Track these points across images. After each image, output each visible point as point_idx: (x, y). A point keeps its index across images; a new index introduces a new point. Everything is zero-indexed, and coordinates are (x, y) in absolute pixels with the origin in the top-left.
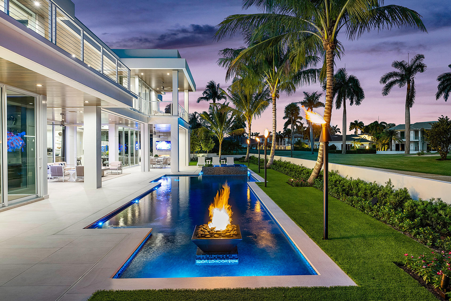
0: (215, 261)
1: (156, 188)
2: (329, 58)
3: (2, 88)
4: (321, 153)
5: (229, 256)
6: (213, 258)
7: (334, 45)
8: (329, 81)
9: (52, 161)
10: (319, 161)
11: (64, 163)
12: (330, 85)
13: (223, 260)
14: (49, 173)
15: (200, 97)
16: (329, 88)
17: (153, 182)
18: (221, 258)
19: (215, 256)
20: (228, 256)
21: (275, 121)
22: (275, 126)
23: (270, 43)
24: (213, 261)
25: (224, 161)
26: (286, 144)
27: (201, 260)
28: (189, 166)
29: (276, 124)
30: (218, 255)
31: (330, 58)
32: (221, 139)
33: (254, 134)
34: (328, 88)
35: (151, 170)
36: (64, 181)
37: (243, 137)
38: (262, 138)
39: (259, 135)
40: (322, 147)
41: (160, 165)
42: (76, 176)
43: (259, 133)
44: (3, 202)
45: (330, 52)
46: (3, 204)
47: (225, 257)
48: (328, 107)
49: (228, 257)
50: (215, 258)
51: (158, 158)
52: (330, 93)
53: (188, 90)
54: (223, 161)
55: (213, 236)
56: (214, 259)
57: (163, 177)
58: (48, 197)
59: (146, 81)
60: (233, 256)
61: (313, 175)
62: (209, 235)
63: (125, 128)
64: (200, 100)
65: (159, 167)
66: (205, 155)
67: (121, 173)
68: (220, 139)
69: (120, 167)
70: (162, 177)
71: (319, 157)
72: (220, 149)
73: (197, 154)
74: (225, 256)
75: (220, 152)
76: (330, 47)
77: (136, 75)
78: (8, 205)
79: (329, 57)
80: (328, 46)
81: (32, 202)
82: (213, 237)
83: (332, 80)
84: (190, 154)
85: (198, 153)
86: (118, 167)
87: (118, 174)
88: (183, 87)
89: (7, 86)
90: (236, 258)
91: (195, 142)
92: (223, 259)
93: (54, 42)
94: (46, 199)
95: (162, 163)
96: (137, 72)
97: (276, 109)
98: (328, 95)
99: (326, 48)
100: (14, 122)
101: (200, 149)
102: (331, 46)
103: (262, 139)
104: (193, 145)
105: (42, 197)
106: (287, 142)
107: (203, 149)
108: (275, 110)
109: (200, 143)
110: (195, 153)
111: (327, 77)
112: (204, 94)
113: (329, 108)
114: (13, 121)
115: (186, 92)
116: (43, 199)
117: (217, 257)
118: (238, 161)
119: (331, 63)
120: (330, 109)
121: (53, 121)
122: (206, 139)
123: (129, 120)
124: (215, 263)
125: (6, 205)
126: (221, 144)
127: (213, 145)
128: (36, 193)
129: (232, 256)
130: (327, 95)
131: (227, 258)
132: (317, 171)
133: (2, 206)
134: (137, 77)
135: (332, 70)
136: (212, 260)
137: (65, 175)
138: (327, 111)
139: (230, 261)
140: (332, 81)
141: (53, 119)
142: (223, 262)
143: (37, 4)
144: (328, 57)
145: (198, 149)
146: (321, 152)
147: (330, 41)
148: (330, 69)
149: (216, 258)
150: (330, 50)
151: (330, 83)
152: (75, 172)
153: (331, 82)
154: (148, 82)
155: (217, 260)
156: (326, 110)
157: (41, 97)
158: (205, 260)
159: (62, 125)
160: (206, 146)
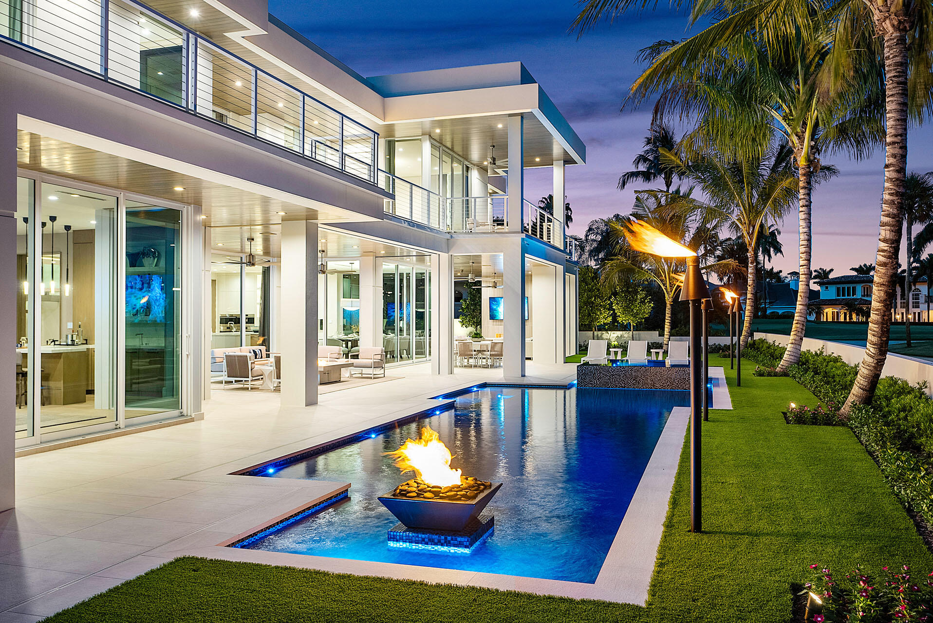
0: (423, 547)
1: (438, 412)
2: (891, 56)
3: (118, 198)
4: (874, 331)
5: (452, 540)
6: (420, 539)
7: (905, 20)
8: (893, 123)
9: (239, 345)
10: (870, 353)
11: (260, 350)
12: (896, 136)
13: (440, 547)
14: (224, 371)
15: (628, 173)
16: (894, 143)
17: (441, 399)
18: (436, 541)
19: (423, 536)
20: (449, 538)
21: (806, 237)
22: (809, 253)
23: (727, 28)
24: (420, 545)
25: (658, 353)
26: (921, 306)
27: (397, 541)
28: (564, 363)
29: (809, 246)
30: (430, 536)
31: (893, 57)
32: (669, 290)
33: (814, 274)
34: (890, 144)
35: (456, 370)
36: (251, 388)
37: (776, 282)
38: (838, 286)
39: (831, 276)
40: (876, 314)
41: (484, 360)
42: (274, 378)
43: (832, 270)
44: (117, 420)
45: (893, 39)
46: (117, 423)
47: (443, 541)
48: (891, 198)
49: (449, 542)
50: (423, 540)
51: (483, 342)
52: (895, 157)
53: (564, 161)
54: (656, 353)
55: (423, 495)
56: (421, 543)
57: (475, 389)
58: (201, 417)
59: (452, 145)
60: (459, 539)
61: (855, 393)
62: (416, 493)
63: (400, 266)
64: (628, 179)
65: (483, 364)
66: (626, 335)
67: (383, 375)
68: (666, 289)
69: (379, 362)
70: (471, 387)
71: (870, 341)
72: (666, 318)
73: (604, 332)
74: (443, 537)
75: (666, 326)
76: (893, 26)
77: (423, 134)
78: (125, 427)
79: (891, 54)
80: (887, 25)
81: (169, 425)
82: (421, 497)
83: (901, 119)
84: (578, 332)
85: (606, 330)
86: (375, 360)
87: (374, 378)
88: (551, 154)
89: (127, 194)
90: (466, 546)
91: (595, 300)
92: (439, 543)
93: (191, 107)
94: (197, 420)
95: (489, 353)
96: (427, 126)
97: (811, 202)
98: (891, 164)
99: (881, 29)
100: (156, 259)
101: (610, 319)
102: (896, 23)
103: (838, 289)
104: (590, 307)
105: (191, 416)
106: (926, 296)
107: (620, 320)
108: (807, 203)
109: (612, 303)
110: (596, 331)
111: (888, 113)
112: (637, 162)
113: (893, 201)
114: (154, 259)
115: (559, 166)
116: (192, 420)
117: (429, 540)
118: (718, 355)
119: (899, 72)
120: (898, 202)
121: (241, 255)
122: (627, 291)
123: (397, 248)
124: (424, 549)
125: (122, 425)
126: (671, 305)
127: (648, 308)
128: (180, 408)
129: (457, 539)
130: (887, 162)
131: (448, 544)
132: (866, 384)
133: (115, 427)
134: (427, 140)
135: (900, 92)
136: (418, 543)
137: (253, 376)
138: (888, 209)
139: (453, 550)
140: (900, 123)
141: (242, 250)
142: (440, 550)
143: (194, 13)
144: (888, 54)
145: (604, 318)
146: (875, 329)
147: (892, 9)
148: (894, 88)
149: (426, 540)
150: (893, 33)
151: (896, 129)
152: (272, 368)
153: (899, 127)
154: (458, 148)
155: (427, 544)
156: (885, 208)
157: (191, 208)
158: (406, 542)
159: (250, 262)
160: (627, 309)
